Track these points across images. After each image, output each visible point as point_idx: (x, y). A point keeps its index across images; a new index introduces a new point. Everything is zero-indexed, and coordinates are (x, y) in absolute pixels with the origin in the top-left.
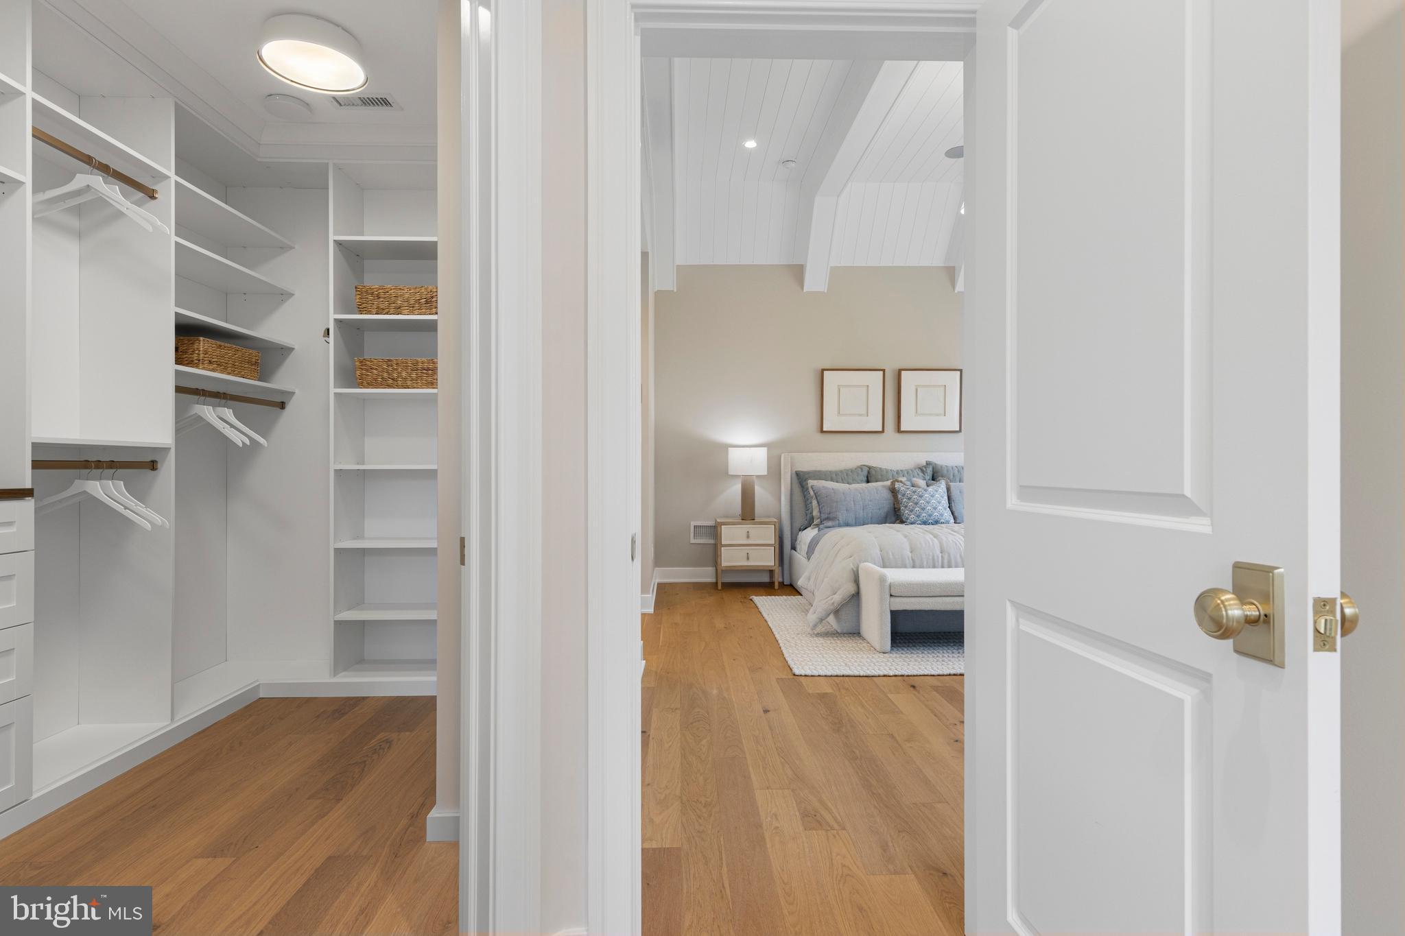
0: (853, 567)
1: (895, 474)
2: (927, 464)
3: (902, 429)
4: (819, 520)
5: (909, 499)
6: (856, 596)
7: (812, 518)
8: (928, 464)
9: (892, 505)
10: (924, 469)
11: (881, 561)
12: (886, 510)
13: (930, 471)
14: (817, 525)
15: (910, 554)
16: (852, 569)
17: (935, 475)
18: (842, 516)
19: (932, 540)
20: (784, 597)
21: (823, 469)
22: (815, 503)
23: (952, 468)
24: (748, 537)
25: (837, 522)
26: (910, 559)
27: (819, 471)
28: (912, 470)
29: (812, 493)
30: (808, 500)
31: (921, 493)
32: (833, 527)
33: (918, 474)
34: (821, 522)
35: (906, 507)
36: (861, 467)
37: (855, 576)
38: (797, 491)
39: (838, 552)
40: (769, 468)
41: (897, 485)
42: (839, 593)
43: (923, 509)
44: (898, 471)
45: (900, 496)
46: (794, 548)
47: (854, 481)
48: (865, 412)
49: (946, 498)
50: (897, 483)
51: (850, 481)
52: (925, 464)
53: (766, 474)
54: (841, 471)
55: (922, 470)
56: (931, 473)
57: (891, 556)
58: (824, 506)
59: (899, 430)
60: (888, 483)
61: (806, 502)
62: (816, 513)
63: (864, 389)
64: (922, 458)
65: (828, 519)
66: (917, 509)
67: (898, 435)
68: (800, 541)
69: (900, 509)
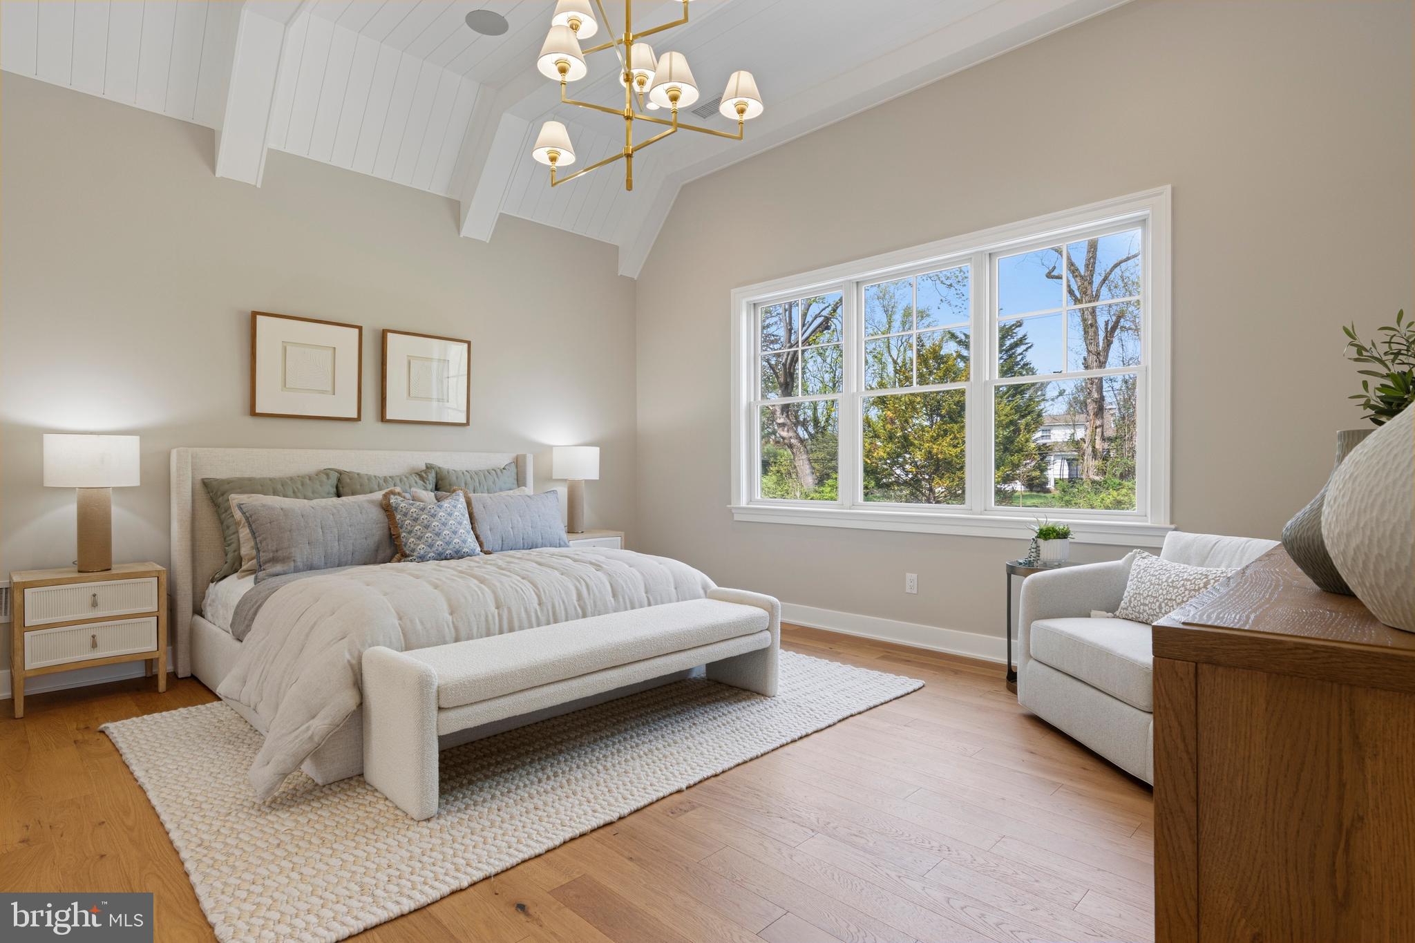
0: (348, 656)
1: (382, 482)
2: (427, 467)
3: (389, 417)
4: (254, 561)
5: (416, 520)
6: (359, 716)
7: (239, 560)
8: (429, 467)
9: (386, 531)
10: (424, 475)
11: (402, 637)
12: (376, 538)
13: (432, 477)
14: (251, 571)
15: (450, 618)
16: (349, 661)
17: (440, 482)
18: (301, 553)
19: (480, 589)
20: (182, 710)
21: (257, 474)
22: (244, 533)
23: (463, 473)
24: (95, 604)
25: (292, 564)
26: (451, 625)
27: (250, 479)
28: (406, 477)
29: (238, 515)
30: (228, 527)
31: (432, 511)
32: (285, 573)
33: (416, 483)
34: (260, 567)
35: (410, 532)
36: (327, 472)
37: (355, 675)
38: (206, 513)
39: (312, 628)
40: (144, 473)
41: (393, 500)
42: (322, 714)
43: (438, 534)
44: (385, 477)
45: (398, 517)
46: (198, 611)
47: (315, 495)
48: (330, 389)
49: (467, 515)
50: (392, 496)
51: (310, 494)
52: (424, 468)
53: (138, 484)
54: (291, 479)
55: (421, 475)
56: (434, 480)
57: (419, 627)
58: (265, 539)
59: (383, 418)
60: (378, 496)
61: (223, 531)
62: (246, 550)
63: (330, 352)
64: (419, 460)
65: (274, 560)
66: (429, 535)
67: (380, 425)
68: (213, 601)
69: (399, 536)
